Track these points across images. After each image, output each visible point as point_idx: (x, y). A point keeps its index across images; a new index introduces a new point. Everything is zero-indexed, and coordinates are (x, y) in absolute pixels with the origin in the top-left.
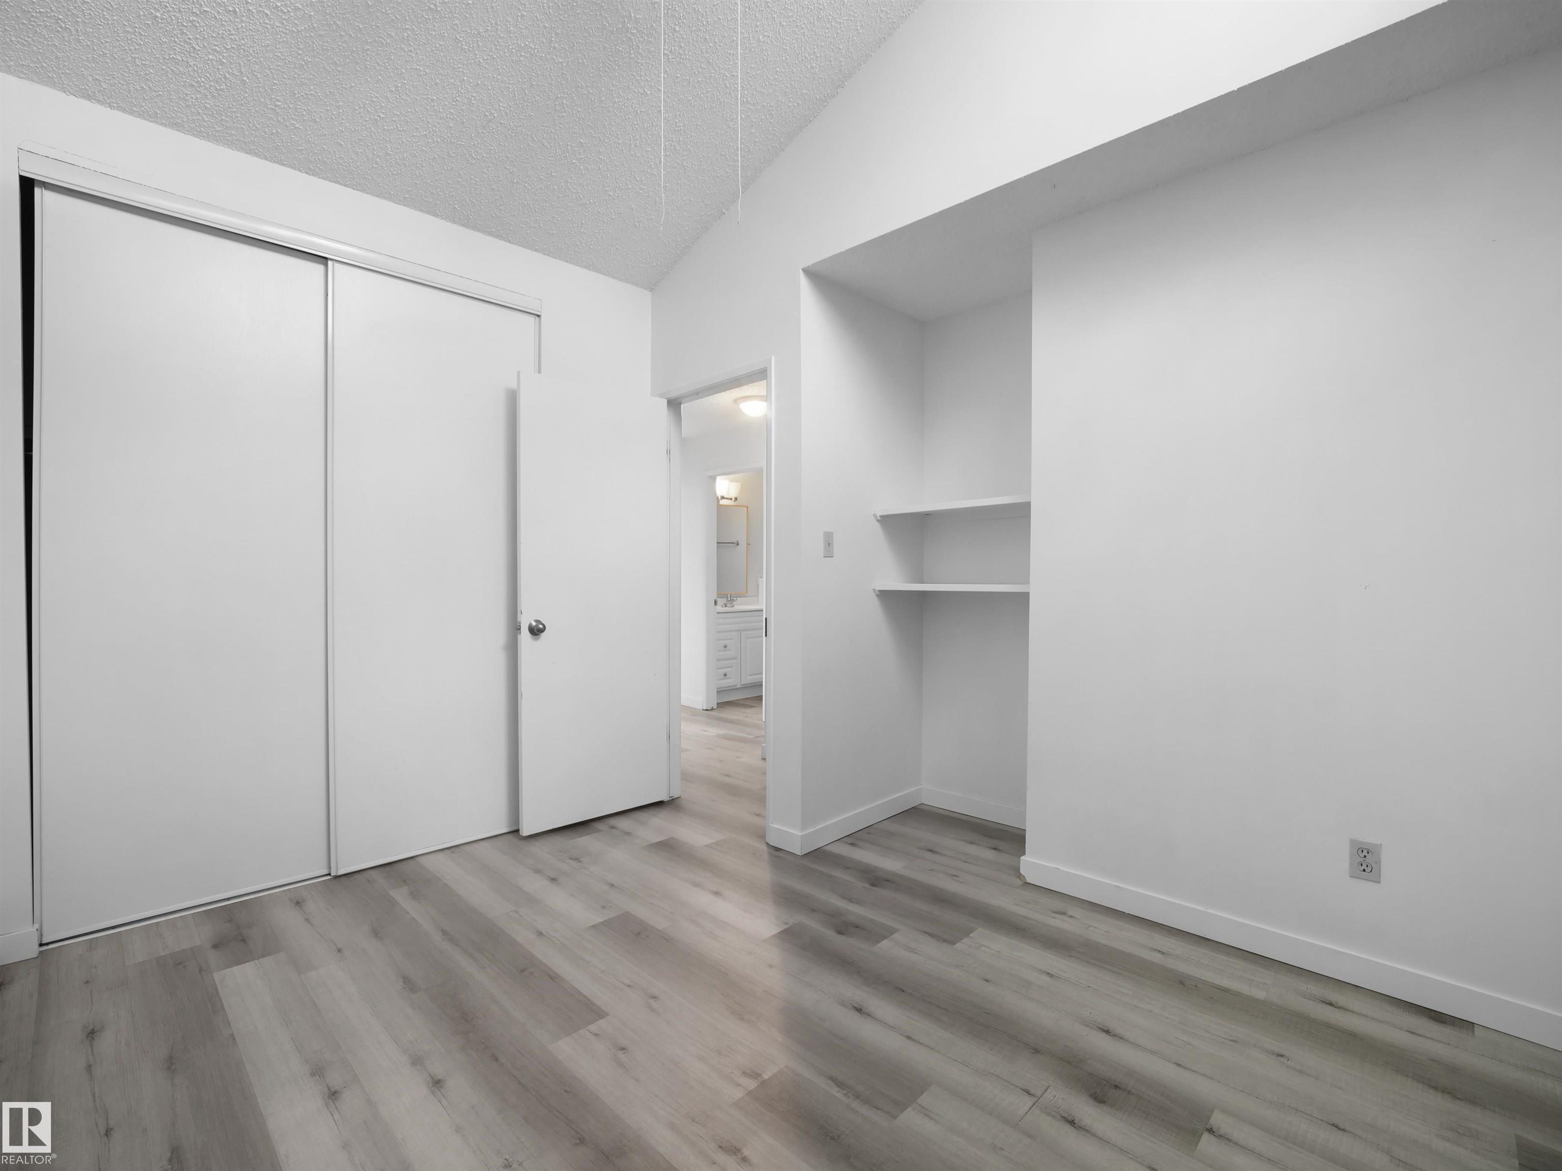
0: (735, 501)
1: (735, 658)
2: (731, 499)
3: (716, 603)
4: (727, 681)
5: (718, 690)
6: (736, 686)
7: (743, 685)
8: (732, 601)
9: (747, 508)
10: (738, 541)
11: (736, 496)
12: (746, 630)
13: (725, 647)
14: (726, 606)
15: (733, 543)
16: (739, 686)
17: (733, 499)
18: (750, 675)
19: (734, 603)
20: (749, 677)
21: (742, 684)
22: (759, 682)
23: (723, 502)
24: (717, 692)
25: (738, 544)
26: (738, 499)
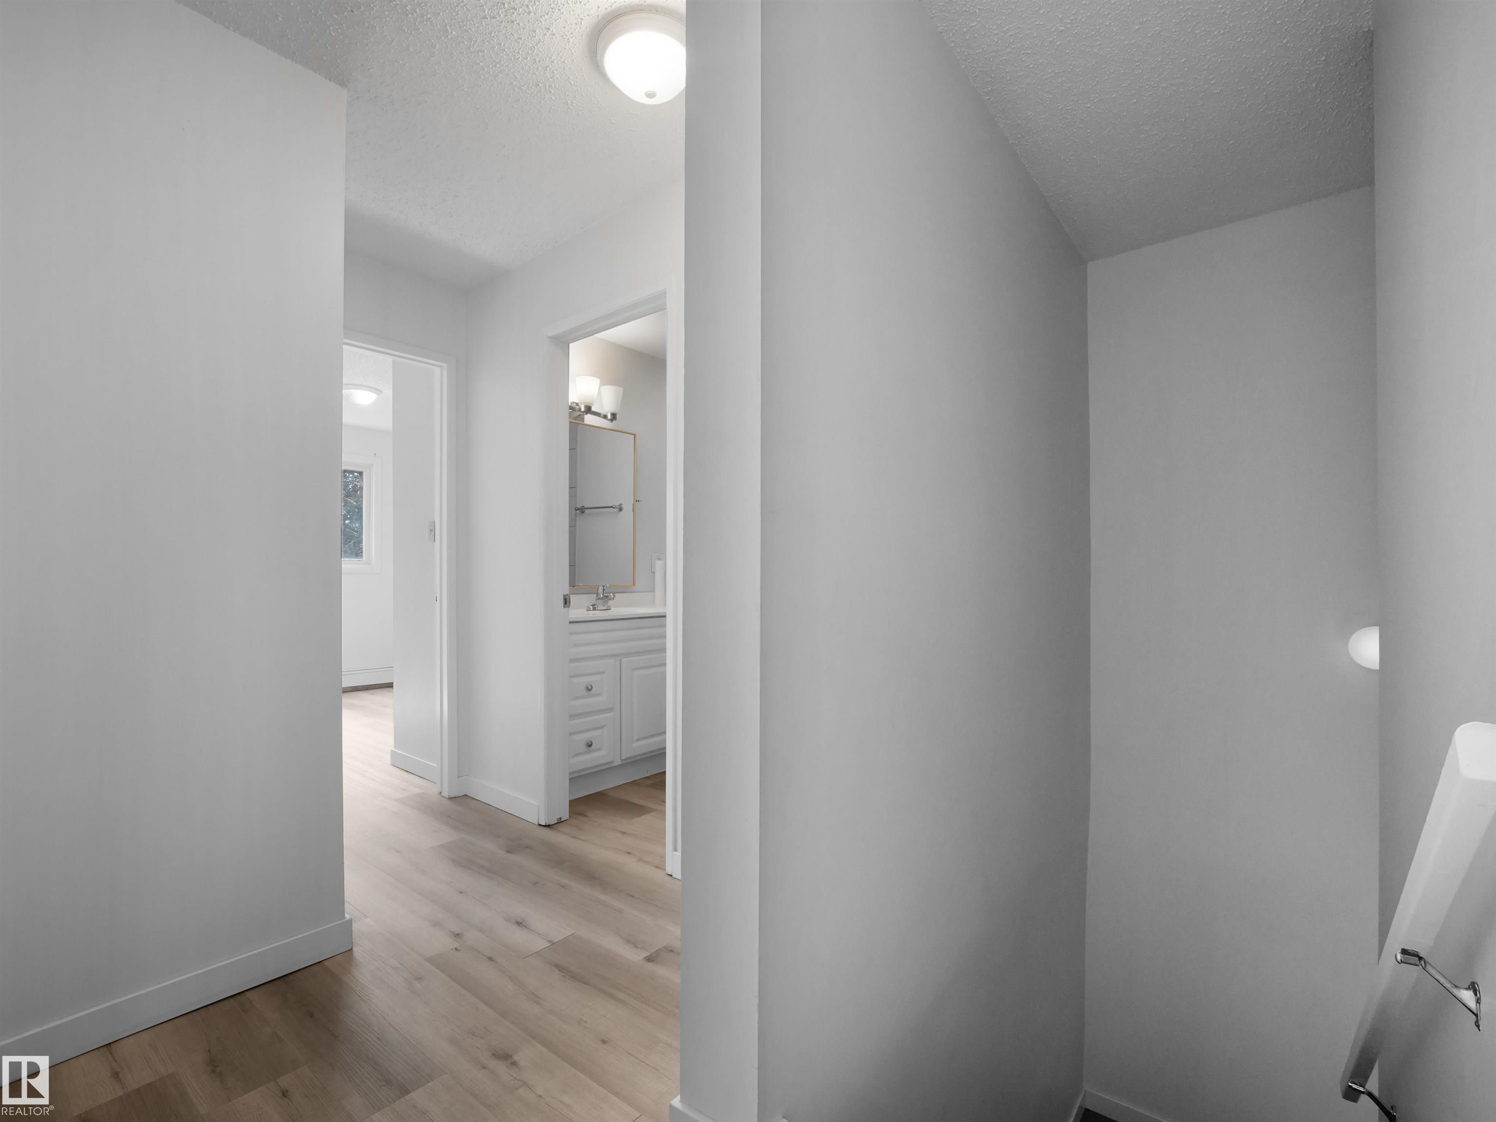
0: (612, 420)
1: (610, 710)
2: (605, 417)
3: (566, 602)
4: (595, 755)
5: (571, 777)
6: (612, 762)
7: (625, 759)
8: (606, 598)
9: (635, 435)
10: (621, 504)
11: (613, 410)
12: (628, 655)
13: (589, 689)
14: (594, 609)
15: (612, 507)
16: (618, 762)
17: (609, 417)
18: (638, 740)
19: (610, 603)
20: (635, 745)
21: (623, 758)
22: (659, 750)
23: (589, 419)
24: (570, 779)
25: (621, 509)
26: (618, 417)
